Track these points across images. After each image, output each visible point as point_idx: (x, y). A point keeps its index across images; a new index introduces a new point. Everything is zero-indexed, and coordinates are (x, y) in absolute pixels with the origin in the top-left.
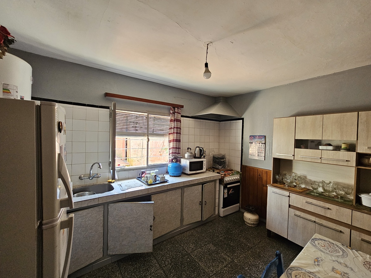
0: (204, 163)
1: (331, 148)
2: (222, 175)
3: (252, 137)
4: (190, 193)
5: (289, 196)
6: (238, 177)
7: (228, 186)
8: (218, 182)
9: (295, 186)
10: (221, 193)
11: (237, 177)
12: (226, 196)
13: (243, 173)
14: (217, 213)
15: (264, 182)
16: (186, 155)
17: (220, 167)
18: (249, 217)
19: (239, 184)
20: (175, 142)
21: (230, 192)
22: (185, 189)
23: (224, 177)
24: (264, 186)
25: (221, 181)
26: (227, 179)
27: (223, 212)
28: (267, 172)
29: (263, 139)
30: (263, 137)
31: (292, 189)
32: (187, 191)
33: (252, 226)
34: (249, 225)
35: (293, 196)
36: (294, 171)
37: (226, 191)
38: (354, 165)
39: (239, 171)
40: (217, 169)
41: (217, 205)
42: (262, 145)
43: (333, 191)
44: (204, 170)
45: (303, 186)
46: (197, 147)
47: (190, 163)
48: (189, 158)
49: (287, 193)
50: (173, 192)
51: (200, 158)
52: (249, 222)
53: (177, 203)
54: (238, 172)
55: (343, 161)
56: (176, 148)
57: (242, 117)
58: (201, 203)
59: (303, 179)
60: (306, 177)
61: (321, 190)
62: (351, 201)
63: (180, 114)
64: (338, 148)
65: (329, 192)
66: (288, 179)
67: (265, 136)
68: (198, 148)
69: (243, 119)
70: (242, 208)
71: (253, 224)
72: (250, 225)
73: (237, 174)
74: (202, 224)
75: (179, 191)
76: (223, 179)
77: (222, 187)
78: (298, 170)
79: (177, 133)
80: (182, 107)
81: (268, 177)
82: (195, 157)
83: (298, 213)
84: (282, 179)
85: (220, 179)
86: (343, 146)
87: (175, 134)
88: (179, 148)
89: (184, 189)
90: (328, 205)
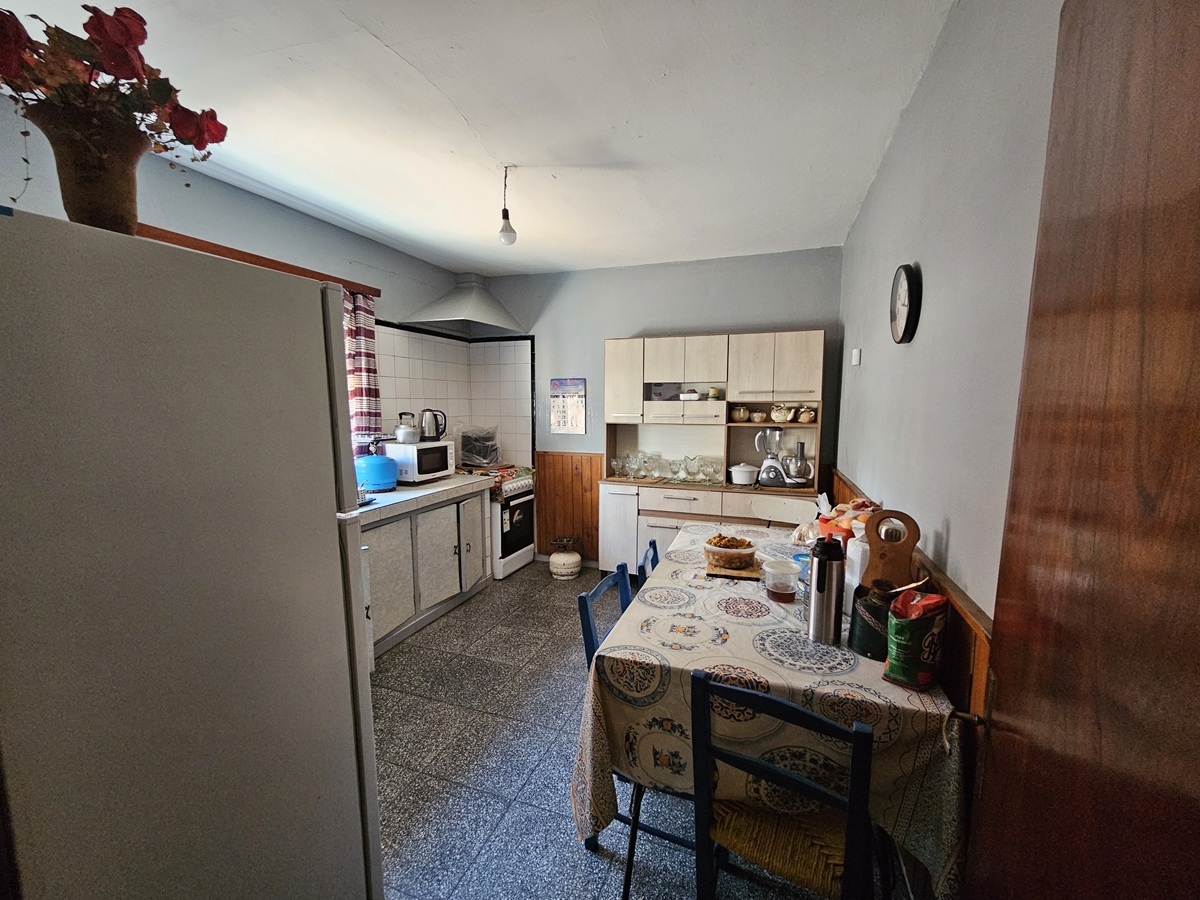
0: (449, 451)
1: (695, 396)
2: (497, 479)
3: (558, 383)
4: (432, 527)
5: (638, 494)
6: (531, 481)
7: (512, 503)
8: (487, 495)
9: (645, 476)
10: (497, 522)
11: (526, 481)
12: (507, 528)
13: (538, 471)
14: (489, 572)
15: (586, 484)
16: (401, 433)
17: (485, 461)
18: (563, 562)
19: (532, 496)
20: (364, 398)
21: (516, 518)
22: (420, 517)
23: (501, 482)
24: (586, 491)
25: (495, 493)
26: (510, 486)
27: (501, 567)
28: (591, 458)
29: (581, 387)
30: (579, 382)
31: (641, 481)
32: (425, 523)
33: (570, 578)
34: (562, 578)
35: (644, 491)
36: (640, 449)
37: (507, 516)
38: (724, 422)
39: (530, 466)
40: (479, 467)
41: (488, 553)
42: (580, 399)
43: (698, 473)
44: (451, 469)
45: (656, 475)
46: (424, 411)
47: (420, 452)
48: (411, 440)
49: (633, 490)
50: (393, 526)
51: (436, 439)
52: (564, 572)
53: (402, 556)
54: (528, 469)
55: (711, 417)
56: (369, 414)
57: (531, 334)
58: (458, 551)
59: (656, 460)
60: (660, 456)
61: (682, 475)
62: (721, 482)
63: (372, 313)
64: (704, 397)
65: (695, 474)
66: (633, 464)
67: (585, 380)
68: (427, 413)
69: (532, 338)
70: (540, 552)
71: (572, 574)
72: (566, 578)
73: (527, 474)
74: (462, 601)
75: (405, 524)
76: (500, 488)
77: (498, 507)
78: (649, 444)
79: (369, 371)
80: (377, 293)
81: (594, 468)
82: (423, 439)
83: (653, 520)
84: (623, 467)
85: (490, 489)
86: (712, 393)
87: (364, 374)
88: (377, 415)
89: (416, 518)
90: (693, 494)
